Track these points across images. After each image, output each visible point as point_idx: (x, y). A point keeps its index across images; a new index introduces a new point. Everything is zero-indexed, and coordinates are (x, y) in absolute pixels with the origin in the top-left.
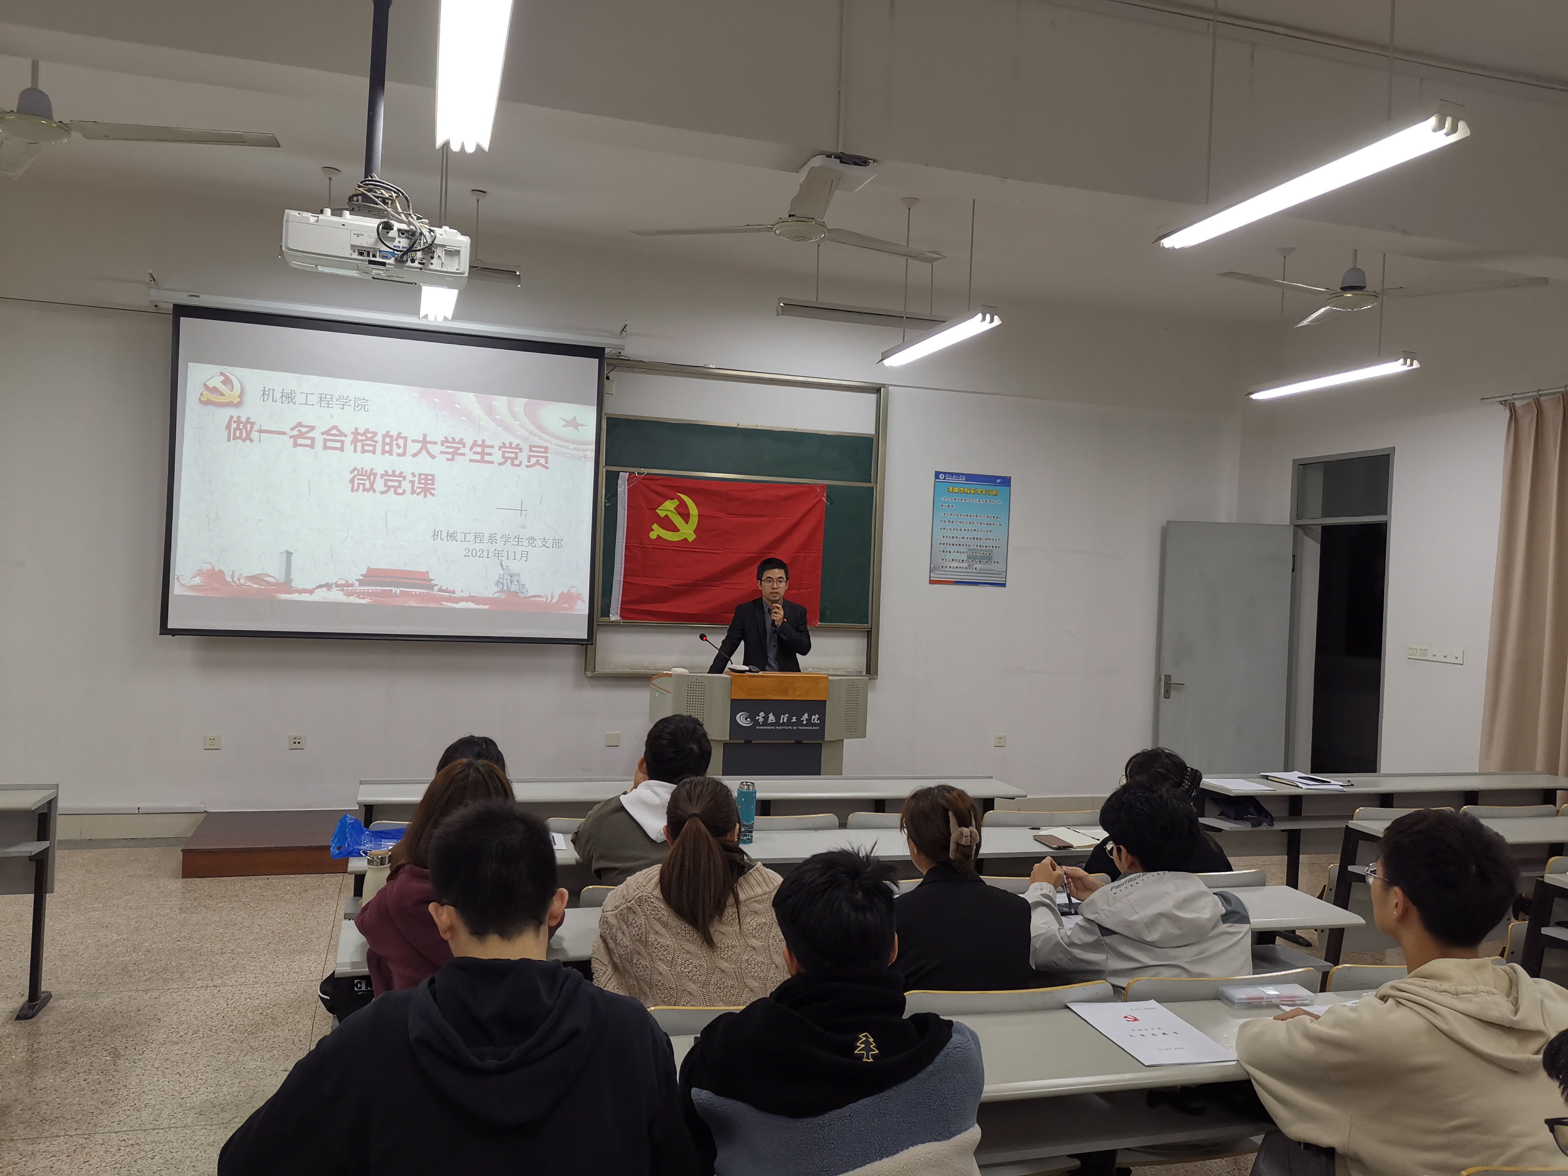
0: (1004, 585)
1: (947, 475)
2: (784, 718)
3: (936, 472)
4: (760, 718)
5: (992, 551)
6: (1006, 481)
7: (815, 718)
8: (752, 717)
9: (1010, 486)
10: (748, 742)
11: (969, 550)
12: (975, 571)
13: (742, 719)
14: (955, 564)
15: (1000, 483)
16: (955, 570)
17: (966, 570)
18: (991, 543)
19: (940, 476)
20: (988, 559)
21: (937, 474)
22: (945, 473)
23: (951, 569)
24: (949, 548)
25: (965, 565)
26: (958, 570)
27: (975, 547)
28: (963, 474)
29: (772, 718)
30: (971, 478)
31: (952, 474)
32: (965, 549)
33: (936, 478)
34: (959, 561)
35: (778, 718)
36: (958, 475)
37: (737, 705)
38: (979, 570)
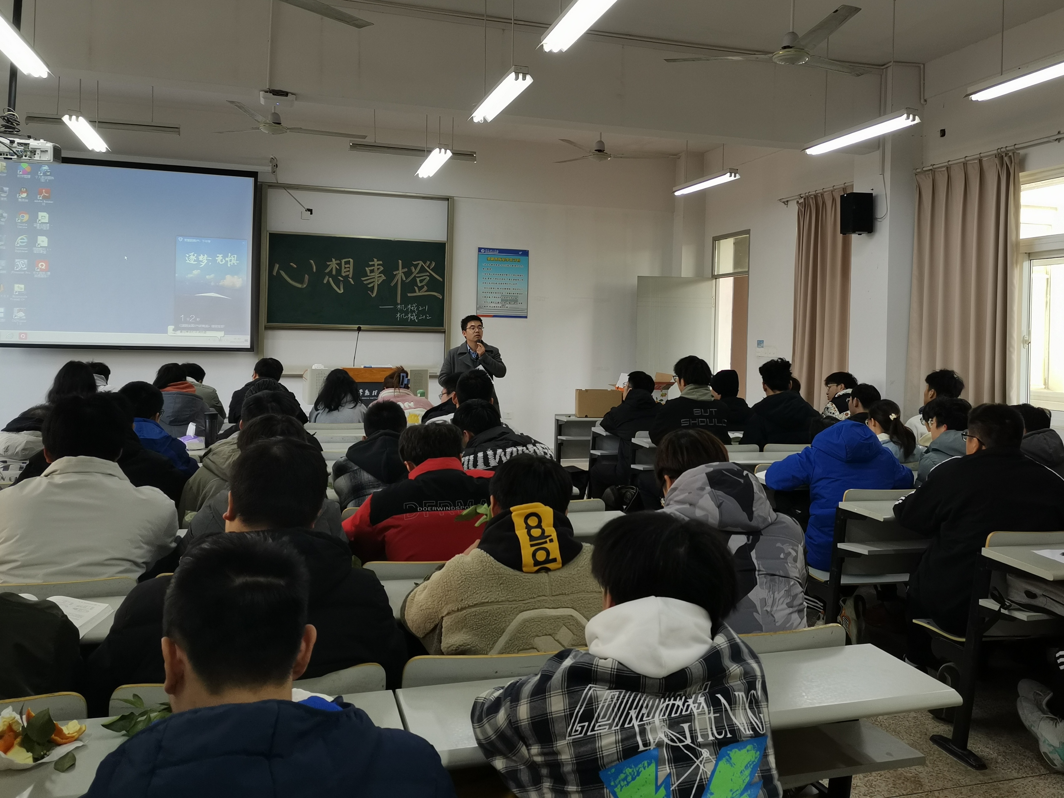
0: (526, 317)
1: (486, 250)
3: (479, 248)
5: (517, 296)
6: (525, 253)
9: (528, 256)
11: (502, 296)
12: (507, 309)
14: (493, 305)
15: (522, 254)
16: (493, 308)
17: (501, 308)
18: (516, 292)
19: (482, 251)
20: (515, 301)
21: (480, 249)
22: (485, 249)
23: (491, 308)
24: (489, 295)
25: (500, 305)
26: (495, 308)
27: (506, 294)
28: (497, 249)
29: (367, 393)
30: (502, 251)
31: (490, 249)
32: (500, 295)
33: (479, 252)
34: (496, 303)
35: (371, 393)
36: (493, 249)
38: (509, 308)
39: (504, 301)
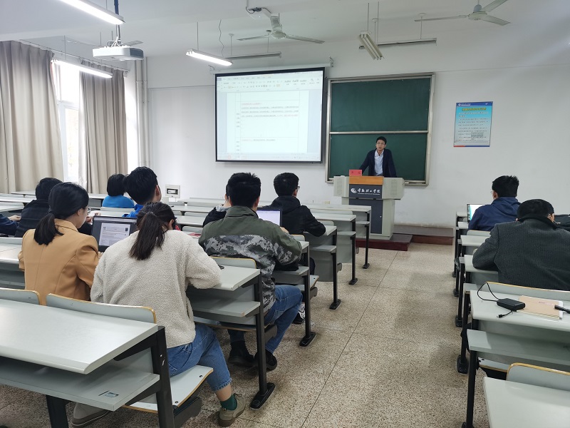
1: (462, 104)
2: (367, 191)
4: (359, 190)
5: (483, 133)
6: (490, 103)
7: (378, 191)
8: (357, 190)
9: (492, 105)
10: (357, 198)
11: (472, 133)
12: (475, 141)
13: (353, 191)
14: (465, 139)
15: (487, 104)
17: (470, 141)
18: (483, 129)
19: (459, 105)
21: (457, 104)
23: (464, 141)
24: (463, 133)
25: (470, 139)
26: (467, 141)
27: (475, 132)
28: (469, 103)
29: (363, 191)
30: (473, 104)
31: (464, 104)
32: (470, 133)
33: (457, 106)
34: (468, 138)
35: (365, 191)
36: (467, 103)
37: (351, 186)
38: (477, 141)
39: (473, 136)
